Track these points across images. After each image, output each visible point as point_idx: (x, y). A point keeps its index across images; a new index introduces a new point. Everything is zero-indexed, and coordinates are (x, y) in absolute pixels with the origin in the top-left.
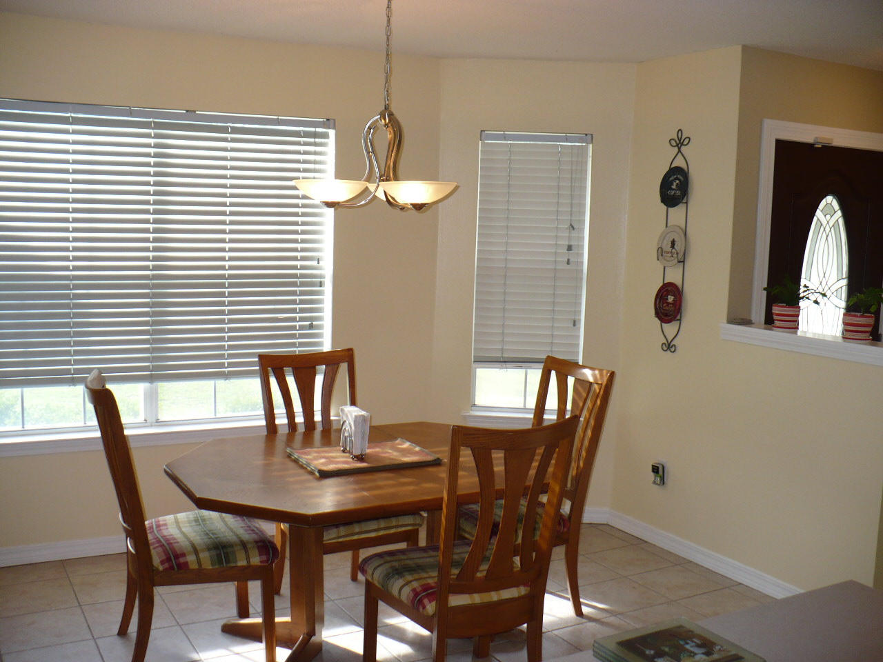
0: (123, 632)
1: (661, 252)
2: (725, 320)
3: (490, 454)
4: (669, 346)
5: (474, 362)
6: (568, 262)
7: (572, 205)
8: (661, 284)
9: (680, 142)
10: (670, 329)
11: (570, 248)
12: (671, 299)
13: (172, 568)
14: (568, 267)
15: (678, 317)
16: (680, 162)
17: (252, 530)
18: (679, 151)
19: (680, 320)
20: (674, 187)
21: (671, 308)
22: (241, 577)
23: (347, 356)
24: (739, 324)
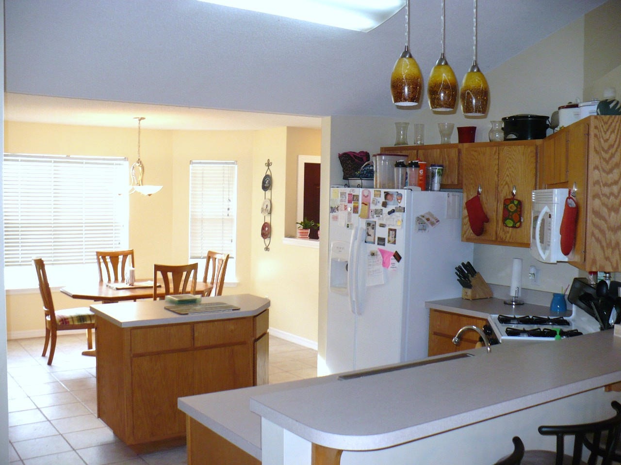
0: (44, 355)
1: (263, 210)
2: (284, 236)
3: (167, 274)
4: (267, 249)
5: (191, 258)
6: (228, 215)
7: (229, 191)
8: (263, 223)
9: (269, 164)
10: (267, 241)
11: (228, 209)
12: (267, 229)
13: (63, 323)
14: (228, 217)
15: (269, 236)
16: (268, 173)
17: (92, 309)
18: (268, 168)
19: (270, 237)
20: (267, 183)
21: (267, 233)
22: (89, 327)
23: (132, 253)
24: (289, 237)
